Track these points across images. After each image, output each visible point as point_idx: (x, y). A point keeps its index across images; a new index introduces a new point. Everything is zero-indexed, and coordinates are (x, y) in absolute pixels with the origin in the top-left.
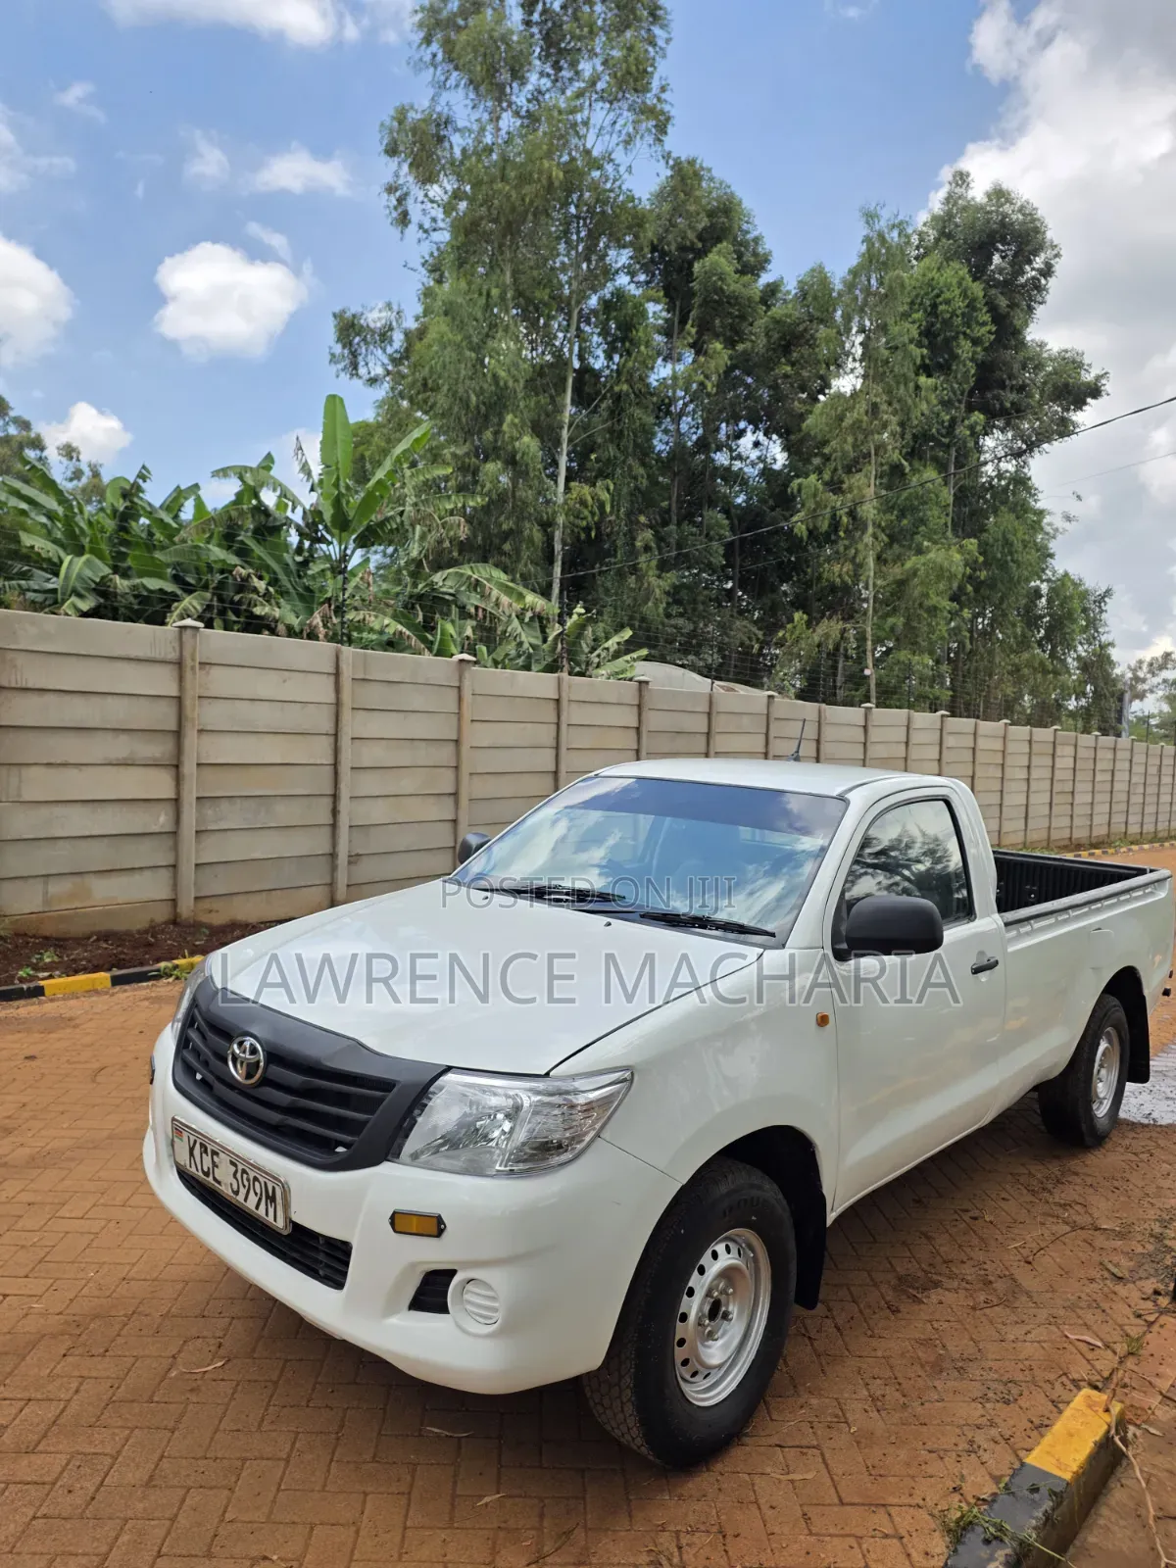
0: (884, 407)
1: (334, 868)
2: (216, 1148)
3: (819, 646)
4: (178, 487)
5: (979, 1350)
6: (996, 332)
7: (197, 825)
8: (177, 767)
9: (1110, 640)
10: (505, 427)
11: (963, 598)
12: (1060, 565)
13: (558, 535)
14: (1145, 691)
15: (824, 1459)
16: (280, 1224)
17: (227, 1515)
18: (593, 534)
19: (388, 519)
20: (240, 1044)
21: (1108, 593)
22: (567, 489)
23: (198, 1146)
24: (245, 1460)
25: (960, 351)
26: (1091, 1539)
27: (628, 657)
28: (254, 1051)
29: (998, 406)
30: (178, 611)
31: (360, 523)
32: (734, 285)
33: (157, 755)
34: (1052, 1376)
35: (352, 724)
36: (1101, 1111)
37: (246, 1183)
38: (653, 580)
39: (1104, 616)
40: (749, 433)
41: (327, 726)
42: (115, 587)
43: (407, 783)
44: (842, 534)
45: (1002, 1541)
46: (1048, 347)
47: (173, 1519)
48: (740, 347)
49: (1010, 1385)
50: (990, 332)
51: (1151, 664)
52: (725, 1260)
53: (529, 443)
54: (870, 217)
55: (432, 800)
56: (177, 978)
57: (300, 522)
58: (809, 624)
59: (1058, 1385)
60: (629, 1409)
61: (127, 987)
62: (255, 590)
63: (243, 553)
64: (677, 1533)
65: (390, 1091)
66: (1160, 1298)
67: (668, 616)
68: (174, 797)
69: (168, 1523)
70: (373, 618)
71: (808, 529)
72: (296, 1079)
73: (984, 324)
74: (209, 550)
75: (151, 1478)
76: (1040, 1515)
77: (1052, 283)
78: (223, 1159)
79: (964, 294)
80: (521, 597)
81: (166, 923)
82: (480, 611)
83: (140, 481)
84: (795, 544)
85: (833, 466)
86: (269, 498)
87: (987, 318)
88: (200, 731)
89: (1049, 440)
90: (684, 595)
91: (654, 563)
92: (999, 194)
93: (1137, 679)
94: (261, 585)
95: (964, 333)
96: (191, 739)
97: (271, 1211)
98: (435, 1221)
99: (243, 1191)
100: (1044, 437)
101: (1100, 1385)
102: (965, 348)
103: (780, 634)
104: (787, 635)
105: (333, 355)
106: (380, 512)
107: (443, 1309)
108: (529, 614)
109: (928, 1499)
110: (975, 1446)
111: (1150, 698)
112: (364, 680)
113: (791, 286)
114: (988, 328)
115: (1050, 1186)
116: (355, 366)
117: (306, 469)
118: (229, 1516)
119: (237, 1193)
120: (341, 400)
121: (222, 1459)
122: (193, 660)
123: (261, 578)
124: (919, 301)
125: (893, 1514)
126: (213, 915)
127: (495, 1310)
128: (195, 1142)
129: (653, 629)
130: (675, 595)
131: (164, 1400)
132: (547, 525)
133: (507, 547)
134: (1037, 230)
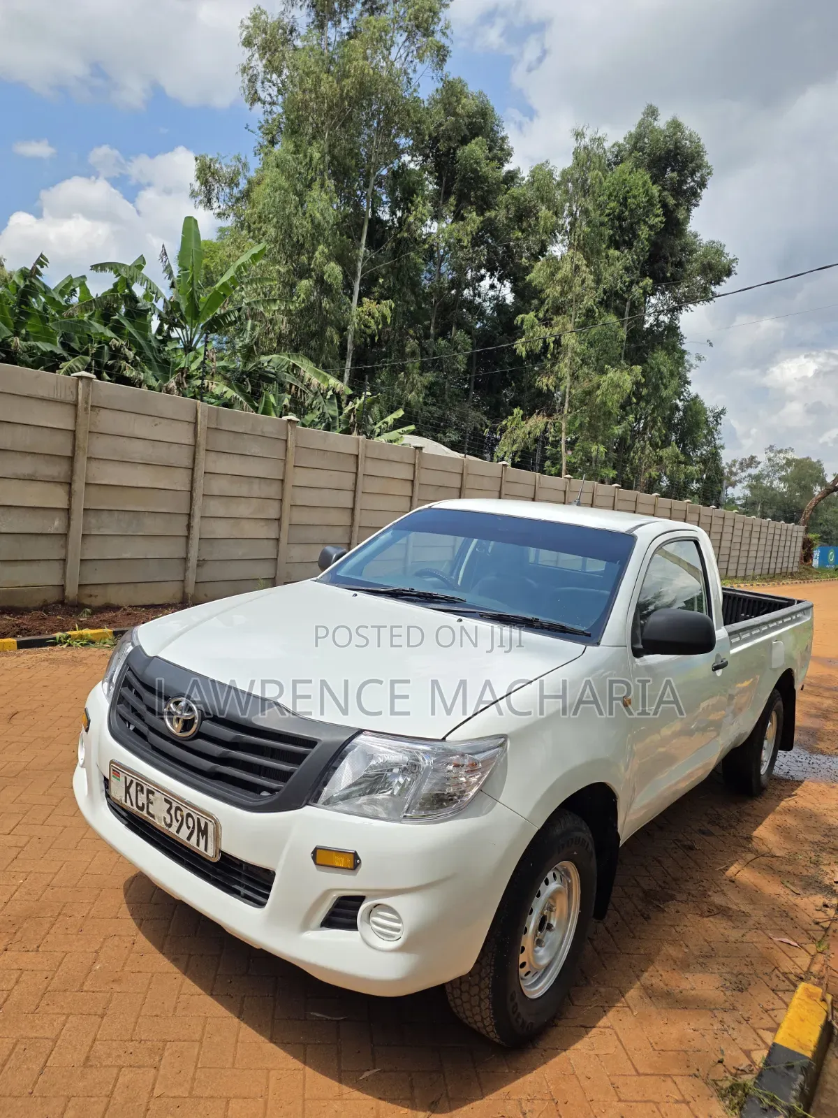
0: (584, 268)
1: (186, 570)
2: (152, 788)
3: (529, 433)
4: (70, 276)
5: (712, 949)
6: (665, 223)
7: (84, 529)
8: (70, 484)
9: (722, 444)
10: (317, 254)
11: (628, 408)
12: (693, 389)
13: (350, 338)
14: (736, 481)
15: (618, 1037)
16: (210, 853)
17: (155, 1091)
18: (376, 339)
19: (228, 313)
20: (177, 703)
21: (723, 411)
22: (360, 304)
23: (134, 785)
24: (165, 1041)
25: (640, 233)
26: (823, 1101)
27: (400, 430)
28: (190, 710)
29: (661, 275)
30: (64, 369)
31: (208, 315)
32: (486, 169)
33: (56, 474)
34: (768, 970)
35: (207, 462)
36: (763, 770)
37: (179, 818)
38: (416, 376)
39: (719, 427)
40: (487, 278)
41: (187, 462)
42: (16, 347)
43: (243, 509)
44: (549, 356)
45: (775, 1109)
46: (699, 238)
47: (110, 1096)
48: (487, 214)
49: (740, 976)
50: (661, 222)
51: (741, 463)
52: (554, 885)
53: (334, 270)
54: (579, 135)
55: (262, 523)
56: (70, 645)
57: (161, 309)
58: (523, 418)
59: (773, 977)
60: (486, 1004)
61: (30, 650)
62: (126, 359)
63: (118, 329)
64: (520, 1101)
65: (313, 747)
66: (828, 909)
67: (425, 404)
68: (67, 507)
69: (106, 1100)
70: (214, 386)
71: (526, 351)
72: (229, 734)
73: (657, 216)
74: (92, 325)
75: (88, 1058)
76: (798, 1087)
77: (704, 193)
78: (158, 798)
79: (647, 192)
80: (326, 379)
81: (56, 603)
82: (293, 387)
83: (38, 266)
84: (518, 360)
85: (546, 308)
86: (139, 290)
87: (660, 211)
88: (89, 458)
89: (694, 303)
90: (437, 389)
91: (417, 365)
92: (676, 125)
93: (731, 473)
94: (131, 354)
95: (644, 221)
96: (81, 462)
97: (202, 842)
98: (352, 856)
99: (175, 825)
100: (692, 299)
101: (803, 976)
102: (644, 232)
103: (504, 423)
104: (509, 424)
105: (193, 191)
106: (224, 307)
107: (353, 927)
108: (330, 393)
109: (700, 1070)
110: (725, 1026)
111: (739, 486)
112: (216, 429)
113: (525, 174)
114: (660, 219)
115: (734, 824)
116: (209, 201)
117: (168, 269)
118: (157, 1092)
119: (170, 826)
120: (196, 221)
121: (145, 1041)
122: (87, 403)
123: (130, 349)
124: (615, 194)
125: (677, 1082)
126: (93, 598)
127: (398, 930)
128: (132, 781)
129: (414, 413)
130: (431, 389)
131: (91, 990)
132: (342, 330)
133: (313, 343)
134: (698, 153)
